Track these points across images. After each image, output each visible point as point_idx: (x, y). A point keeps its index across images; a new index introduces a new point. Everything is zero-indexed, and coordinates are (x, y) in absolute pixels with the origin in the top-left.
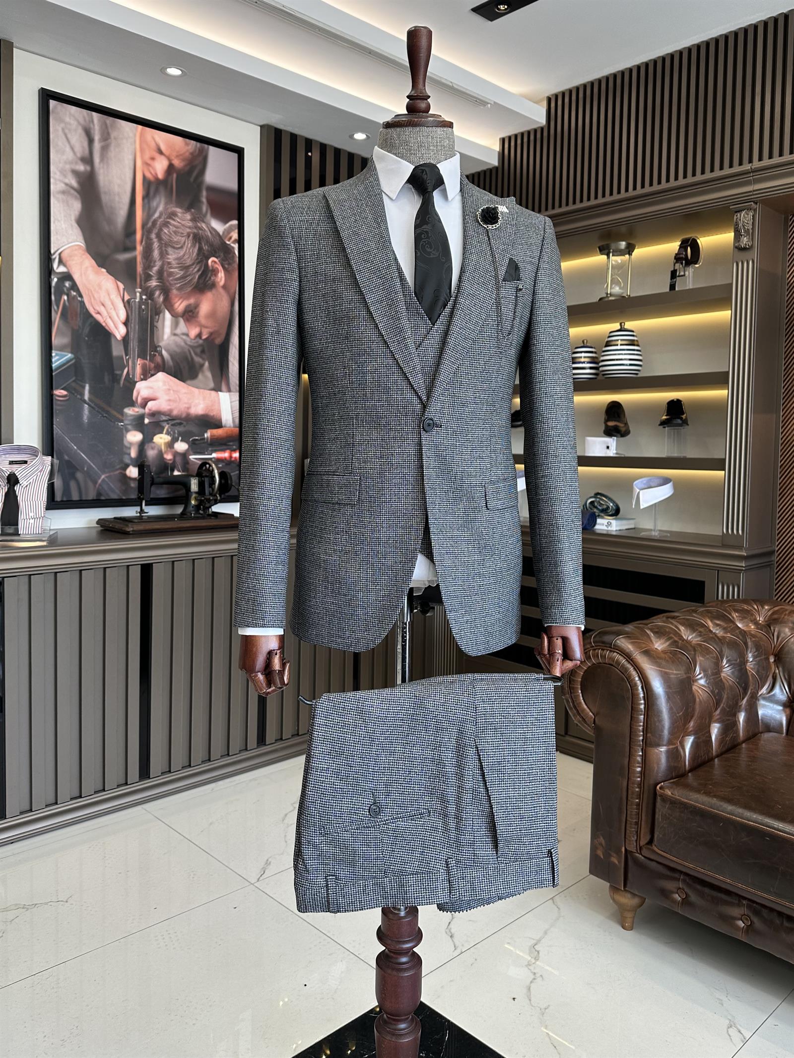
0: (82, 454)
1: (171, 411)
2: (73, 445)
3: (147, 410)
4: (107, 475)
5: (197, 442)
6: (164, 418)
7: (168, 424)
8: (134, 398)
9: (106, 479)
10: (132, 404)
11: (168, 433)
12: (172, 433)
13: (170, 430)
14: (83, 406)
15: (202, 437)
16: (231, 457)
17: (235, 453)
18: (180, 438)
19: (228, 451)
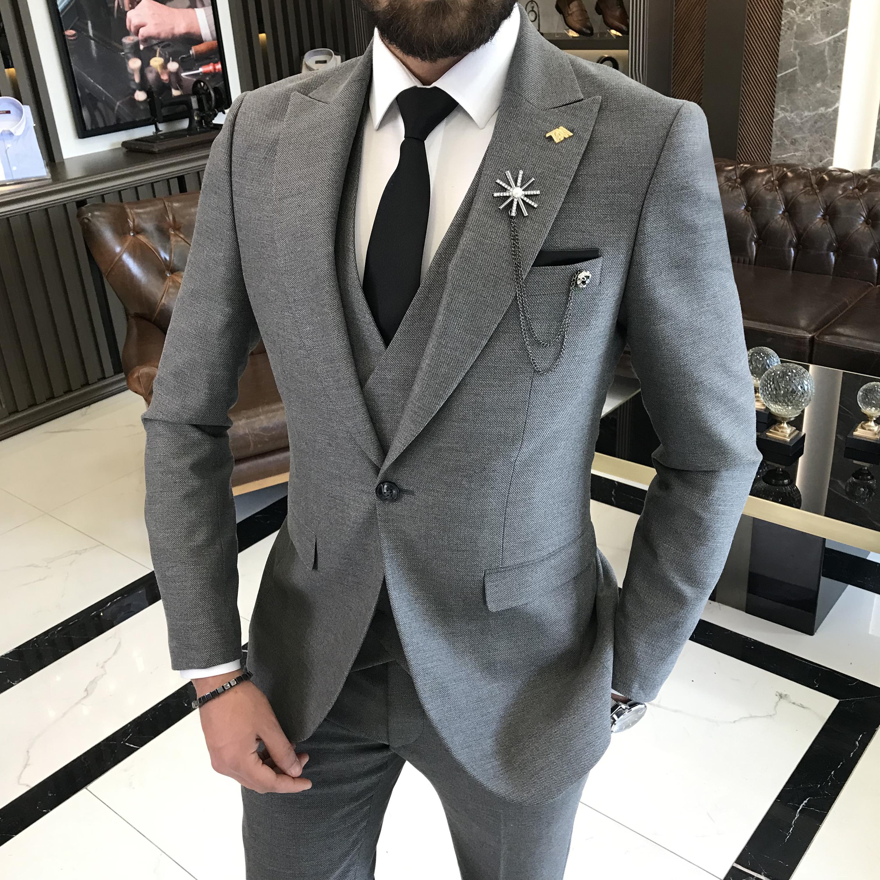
0: (98, 86)
1: (159, 34)
2: (90, 79)
3: (140, 37)
4: (121, 101)
5: (185, 60)
6: (155, 42)
7: (159, 47)
8: (128, 28)
9: (121, 106)
10: (127, 33)
11: (160, 56)
12: (163, 54)
13: (161, 53)
14: (90, 43)
15: (189, 54)
16: (215, 69)
17: (218, 65)
18: (171, 59)
19: (212, 64)
